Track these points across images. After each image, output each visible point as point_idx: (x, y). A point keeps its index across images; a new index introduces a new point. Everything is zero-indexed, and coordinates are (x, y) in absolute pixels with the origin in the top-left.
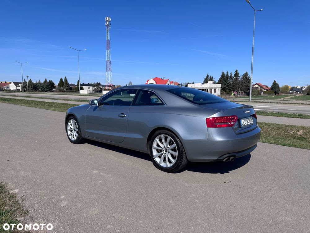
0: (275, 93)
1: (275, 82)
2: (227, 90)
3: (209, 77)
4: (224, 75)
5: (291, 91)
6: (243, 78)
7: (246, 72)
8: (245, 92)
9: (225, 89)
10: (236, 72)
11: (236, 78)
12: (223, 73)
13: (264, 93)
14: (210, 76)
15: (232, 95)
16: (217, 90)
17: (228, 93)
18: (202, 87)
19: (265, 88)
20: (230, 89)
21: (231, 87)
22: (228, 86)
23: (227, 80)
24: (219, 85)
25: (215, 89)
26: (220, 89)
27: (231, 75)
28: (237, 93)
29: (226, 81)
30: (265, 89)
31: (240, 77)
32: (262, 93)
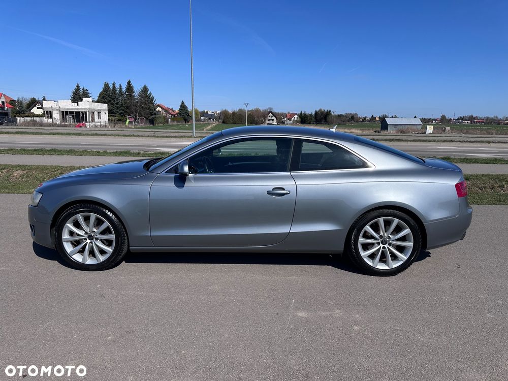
0: (184, 120)
1: (183, 103)
2: (117, 115)
3: (81, 90)
4: (109, 89)
5: (202, 118)
6: (140, 95)
7: (145, 86)
8: (147, 119)
9: (113, 113)
10: (128, 83)
11: (131, 95)
12: (106, 85)
13: (171, 121)
14: (82, 88)
15: (127, 122)
16: (102, 114)
17: (119, 120)
18: (74, 109)
19: (171, 112)
20: (121, 113)
21: (123, 110)
22: (117, 107)
23: (115, 97)
24: (105, 106)
25: (99, 113)
26: (107, 112)
27: (121, 89)
28: (135, 120)
29: (113, 99)
30: (171, 115)
31: (137, 94)
32: (170, 120)
